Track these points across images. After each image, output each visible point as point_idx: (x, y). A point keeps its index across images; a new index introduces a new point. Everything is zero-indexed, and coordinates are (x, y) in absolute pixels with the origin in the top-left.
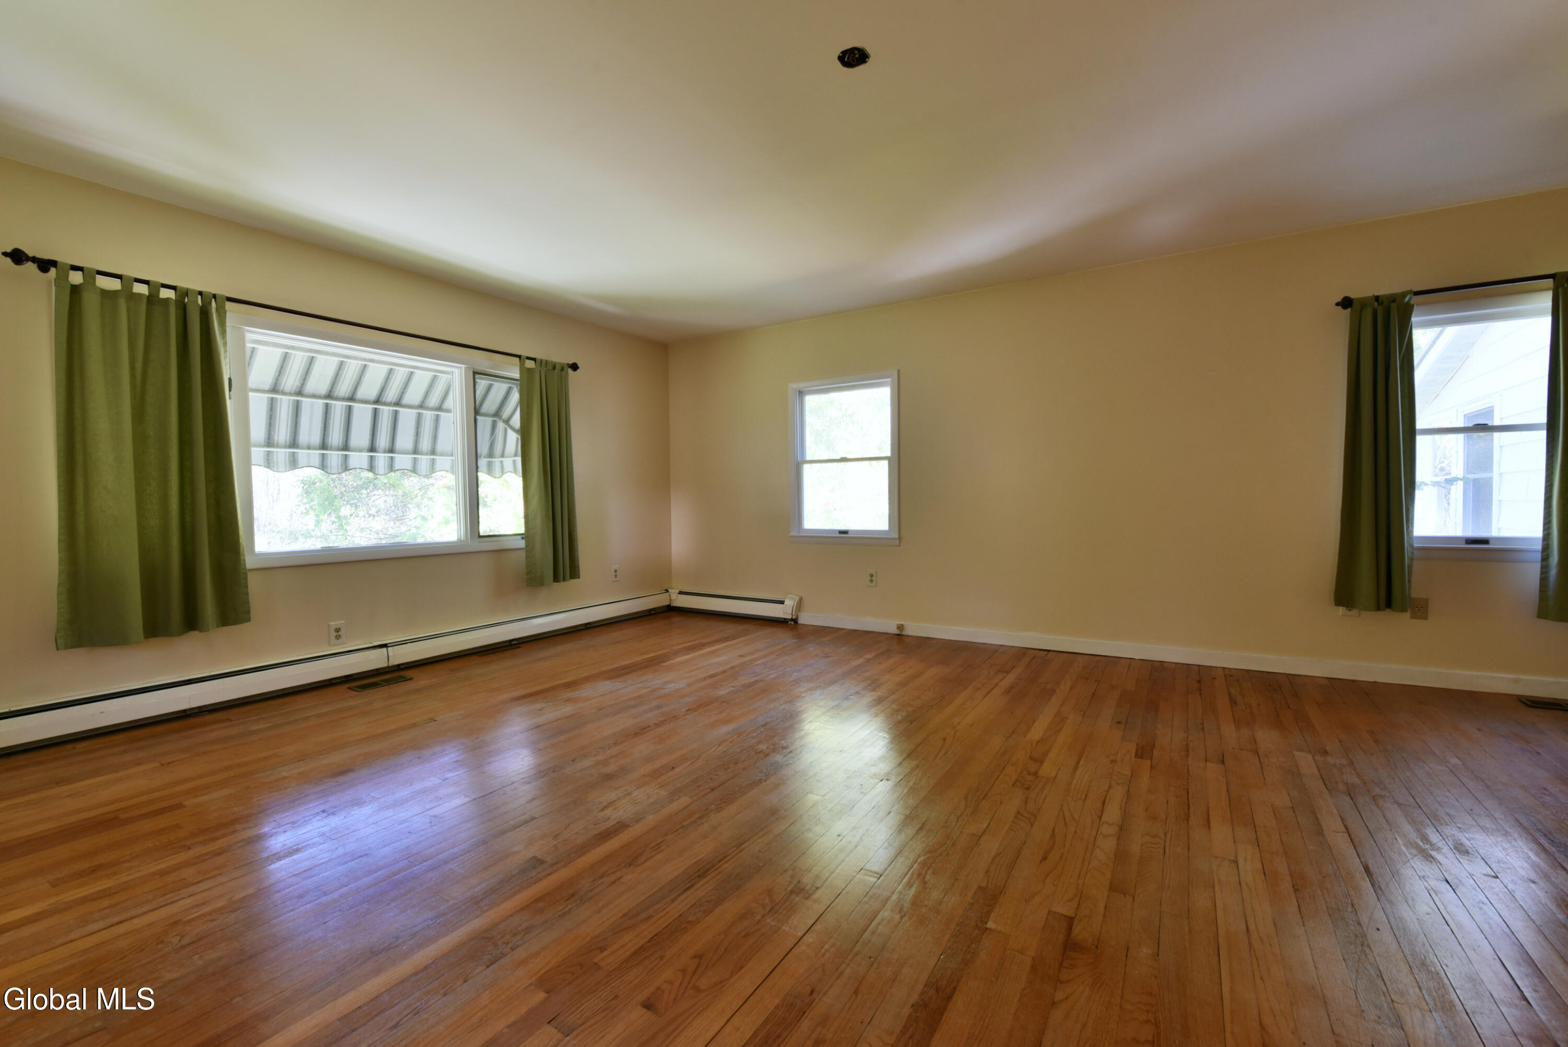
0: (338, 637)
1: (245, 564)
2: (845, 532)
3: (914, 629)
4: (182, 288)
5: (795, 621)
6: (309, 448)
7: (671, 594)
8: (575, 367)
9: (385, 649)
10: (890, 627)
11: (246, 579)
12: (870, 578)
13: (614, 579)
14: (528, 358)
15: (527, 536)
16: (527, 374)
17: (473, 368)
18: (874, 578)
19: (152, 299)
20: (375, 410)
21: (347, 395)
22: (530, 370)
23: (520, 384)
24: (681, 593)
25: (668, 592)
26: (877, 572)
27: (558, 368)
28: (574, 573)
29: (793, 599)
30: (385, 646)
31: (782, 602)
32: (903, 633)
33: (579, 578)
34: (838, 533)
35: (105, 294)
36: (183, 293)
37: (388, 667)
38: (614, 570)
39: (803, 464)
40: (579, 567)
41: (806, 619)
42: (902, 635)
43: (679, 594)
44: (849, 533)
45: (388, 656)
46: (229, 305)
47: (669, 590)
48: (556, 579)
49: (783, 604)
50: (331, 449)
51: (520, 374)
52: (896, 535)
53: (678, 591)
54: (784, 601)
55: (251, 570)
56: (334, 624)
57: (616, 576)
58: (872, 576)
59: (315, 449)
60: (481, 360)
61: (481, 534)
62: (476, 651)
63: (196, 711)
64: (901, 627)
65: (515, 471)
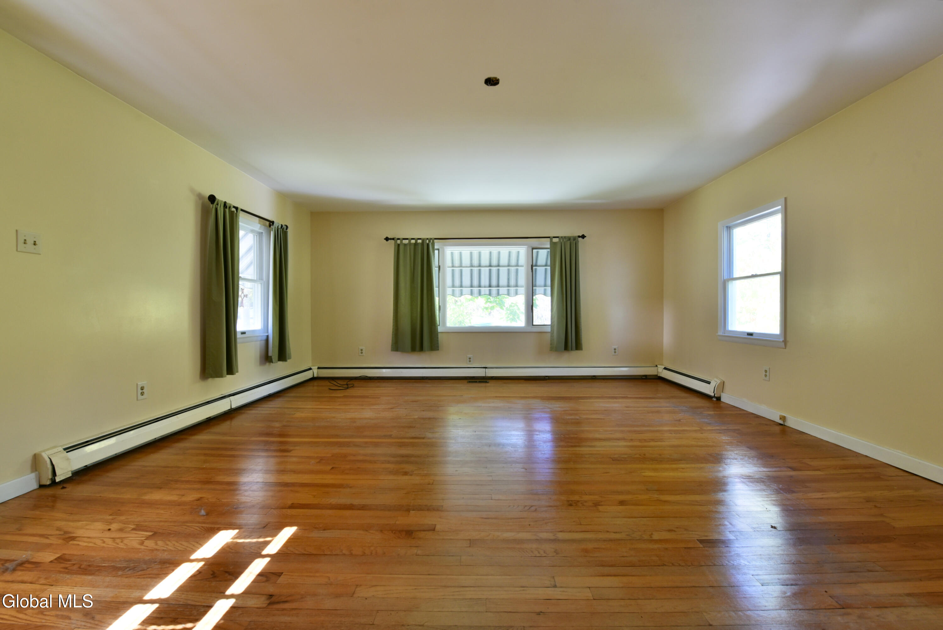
0: (470, 361)
1: (438, 330)
2: (751, 334)
3: (794, 422)
4: (423, 238)
5: (719, 399)
6: (485, 287)
7: (659, 368)
8: (583, 237)
9: (485, 369)
10: (774, 415)
11: (438, 335)
12: (765, 373)
13: (613, 353)
14: (554, 237)
15: (552, 325)
16: (553, 245)
17: (531, 247)
18: (768, 374)
19: (416, 244)
20: (509, 270)
21: (496, 265)
22: (555, 243)
23: (550, 251)
24: (665, 368)
25: (657, 367)
26: (769, 368)
27: (572, 239)
28: (578, 346)
29: (716, 382)
30: (486, 368)
31: (709, 383)
32: (786, 424)
33: (582, 350)
34: (746, 334)
35: (405, 245)
36: (423, 240)
37: (485, 377)
38: (613, 349)
39: (728, 281)
40: (582, 344)
41: (726, 398)
42: (784, 425)
43: (664, 369)
44: (754, 335)
45: (486, 372)
46: (435, 241)
47: (658, 366)
48: (566, 348)
49: (710, 384)
50: (493, 287)
51: (550, 245)
52: (782, 339)
53: (663, 367)
54: (710, 382)
55: (440, 332)
56: (469, 356)
57: (615, 352)
58: (766, 371)
59: (487, 287)
60: (535, 242)
61: (534, 324)
62: (524, 378)
63: (426, 378)
64: (783, 418)
65: (545, 294)
